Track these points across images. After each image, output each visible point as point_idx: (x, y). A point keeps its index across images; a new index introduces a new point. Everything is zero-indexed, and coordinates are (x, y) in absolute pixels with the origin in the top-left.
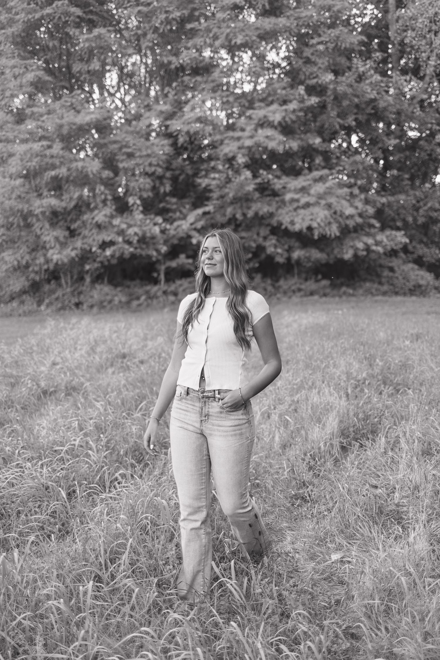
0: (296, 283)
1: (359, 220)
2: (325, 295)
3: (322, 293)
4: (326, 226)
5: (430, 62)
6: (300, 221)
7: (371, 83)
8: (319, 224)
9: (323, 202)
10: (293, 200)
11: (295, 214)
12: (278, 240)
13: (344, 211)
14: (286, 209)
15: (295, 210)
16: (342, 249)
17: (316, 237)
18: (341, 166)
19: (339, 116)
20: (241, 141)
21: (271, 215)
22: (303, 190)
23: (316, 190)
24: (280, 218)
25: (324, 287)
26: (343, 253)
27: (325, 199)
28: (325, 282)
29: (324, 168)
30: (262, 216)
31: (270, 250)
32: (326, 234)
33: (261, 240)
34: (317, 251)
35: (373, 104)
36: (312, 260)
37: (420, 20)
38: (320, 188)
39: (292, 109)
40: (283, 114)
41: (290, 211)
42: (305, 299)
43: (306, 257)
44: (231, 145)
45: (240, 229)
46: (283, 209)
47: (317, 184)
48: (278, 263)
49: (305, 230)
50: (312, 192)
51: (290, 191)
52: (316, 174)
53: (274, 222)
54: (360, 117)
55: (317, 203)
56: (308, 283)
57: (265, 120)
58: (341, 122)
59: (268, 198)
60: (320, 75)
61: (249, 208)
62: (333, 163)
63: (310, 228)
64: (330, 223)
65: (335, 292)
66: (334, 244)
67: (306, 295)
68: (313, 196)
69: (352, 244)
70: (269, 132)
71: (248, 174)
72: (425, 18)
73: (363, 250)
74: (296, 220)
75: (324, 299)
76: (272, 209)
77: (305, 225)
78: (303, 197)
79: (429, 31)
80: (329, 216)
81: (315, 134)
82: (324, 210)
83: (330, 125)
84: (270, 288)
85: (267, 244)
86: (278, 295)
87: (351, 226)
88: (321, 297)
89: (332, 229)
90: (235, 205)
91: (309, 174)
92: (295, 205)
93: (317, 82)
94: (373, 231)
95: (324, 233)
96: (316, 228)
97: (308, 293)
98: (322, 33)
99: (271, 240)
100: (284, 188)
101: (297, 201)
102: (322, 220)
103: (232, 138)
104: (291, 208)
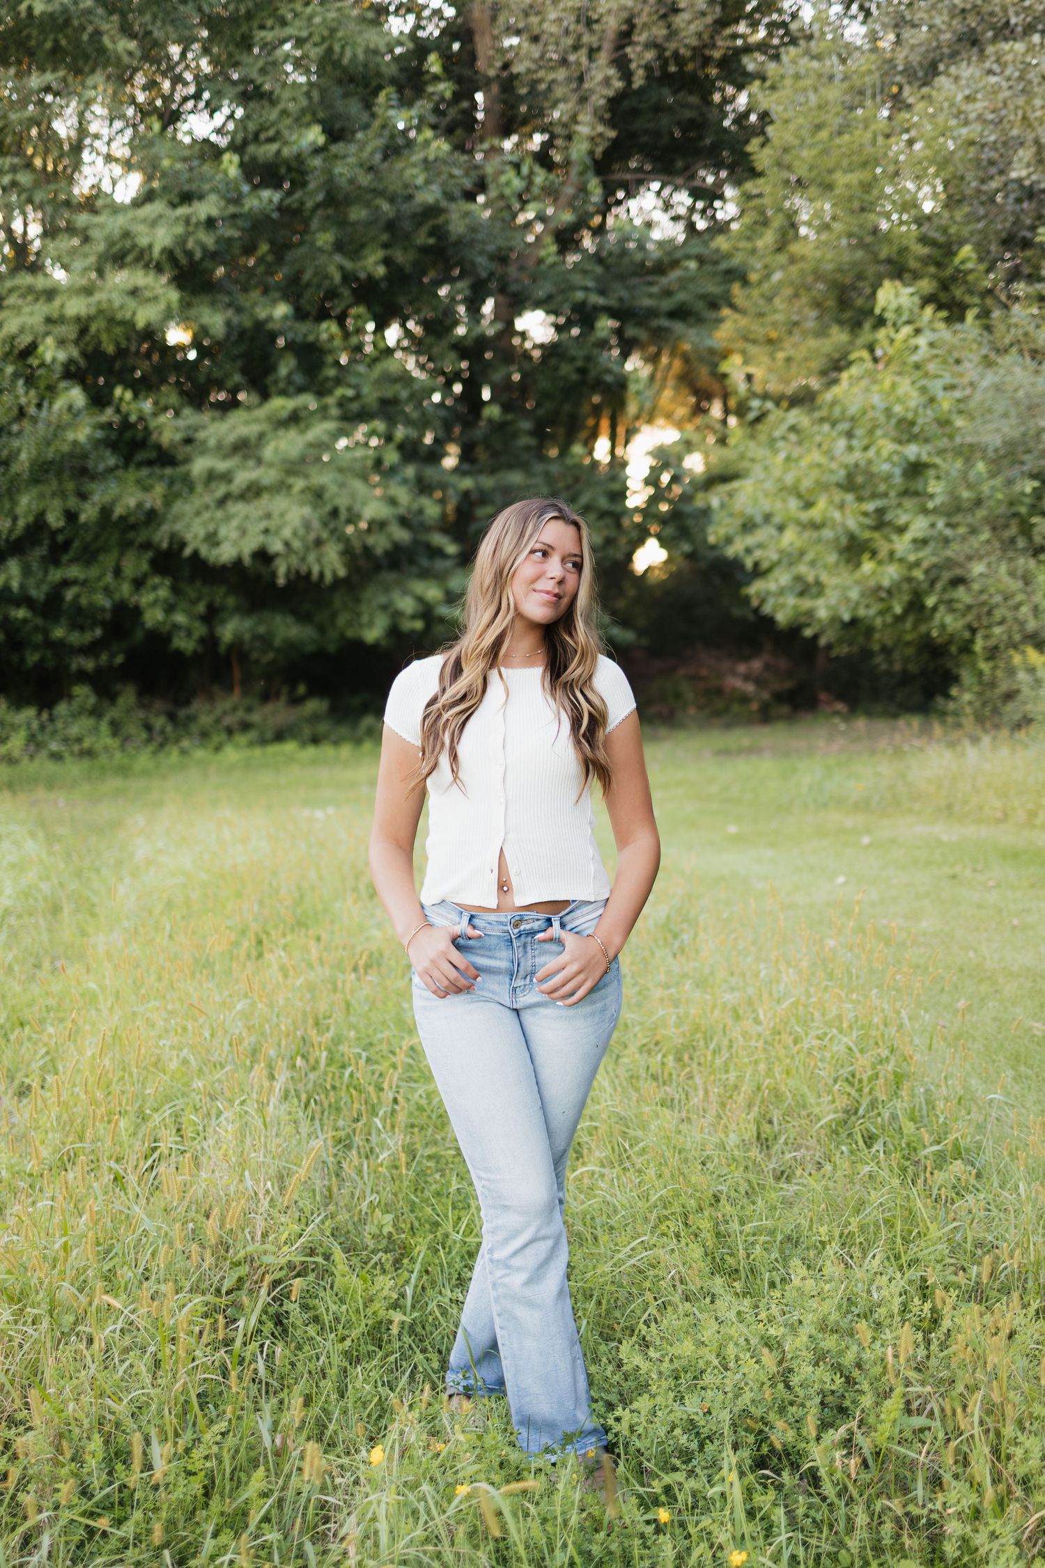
0: (234, 709)
1: (402, 535)
2: (315, 740)
3: (307, 731)
4: (307, 549)
5: (579, 128)
6: (234, 535)
7: (425, 160)
8: (287, 544)
9: (299, 484)
10: (212, 477)
11: (219, 514)
12: (175, 589)
13: (357, 507)
14: (197, 502)
15: (222, 502)
16: (359, 615)
17: (281, 581)
18: (349, 386)
19: (339, 247)
20: (57, 302)
21: (152, 517)
22: (244, 448)
23: (276, 449)
24: (178, 527)
25: (315, 718)
26: (361, 626)
27: (306, 476)
28: (314, 706)
29: (301, 390)
30: (123, 518)
31: (154, 617)
32: (309, 573)
33: (126, 588)
34: (290, 620)
35: (431, 223)
36: (277, 642)
37: (552, 16)
38: (289, 444)
39: (203, 216)
40: (180, 230)
41: (207, 507)
42: (257, 752)
43: (256, 637)
44: (27, 310)
45: (65, 558)
46: (186, 500)
47: (281, 433)
48: (179, 653)
49: (247, 561)
50: (268, 452)
51: (204, 450)
52: (280, 405)
53: (161, 536)
54: (400, 257)
55: (281, 487)
56: (269, 708)
57: (128, 244)
58: (349, 265)
59: (145, 472)
60: (286, 133)
61: (83, 496)
62: (327, 379)
63: (263, 556)
64: (319, 543)
65: (343, 730)
66: (338, 600)
67: (263, 742)
68: (271, 465)
69: (382, 599)
70: (140, 278)
71: (76, 395)
72: (564, 10)
73: (414, 617)
74: (223, 532)
75: (311, 751)
76: (154, 499)
77: (248, 546)
78: (243, 467)
79: (576, 48)
80: (316, 524)
81: (277, 295)
82: (302, 504)
83: (316, 274)
84: (159, 722)
85: (146, 599)
86: (186, 743)
87: (379, 551)
88: (303, 744)
89: (325, 560)
90: (41, 488)
91: (260, 405)
92: (221, 490)
93: (279, 152)
94: (440, 565)
95: (304, 569)
96: (277, 555)
97: (269, 735)
98: (289, 16)
99: (155, 588)
100: (188, 441)
101: (227, 477)
102: (295, 534)
103: (30, 290)
104: (208, 499)
